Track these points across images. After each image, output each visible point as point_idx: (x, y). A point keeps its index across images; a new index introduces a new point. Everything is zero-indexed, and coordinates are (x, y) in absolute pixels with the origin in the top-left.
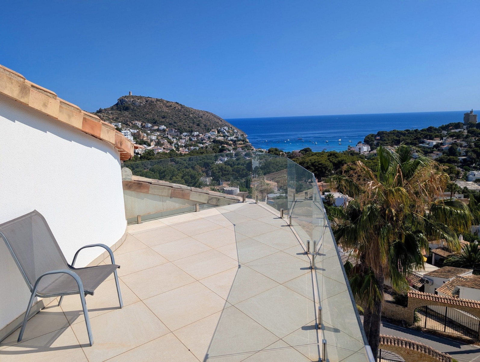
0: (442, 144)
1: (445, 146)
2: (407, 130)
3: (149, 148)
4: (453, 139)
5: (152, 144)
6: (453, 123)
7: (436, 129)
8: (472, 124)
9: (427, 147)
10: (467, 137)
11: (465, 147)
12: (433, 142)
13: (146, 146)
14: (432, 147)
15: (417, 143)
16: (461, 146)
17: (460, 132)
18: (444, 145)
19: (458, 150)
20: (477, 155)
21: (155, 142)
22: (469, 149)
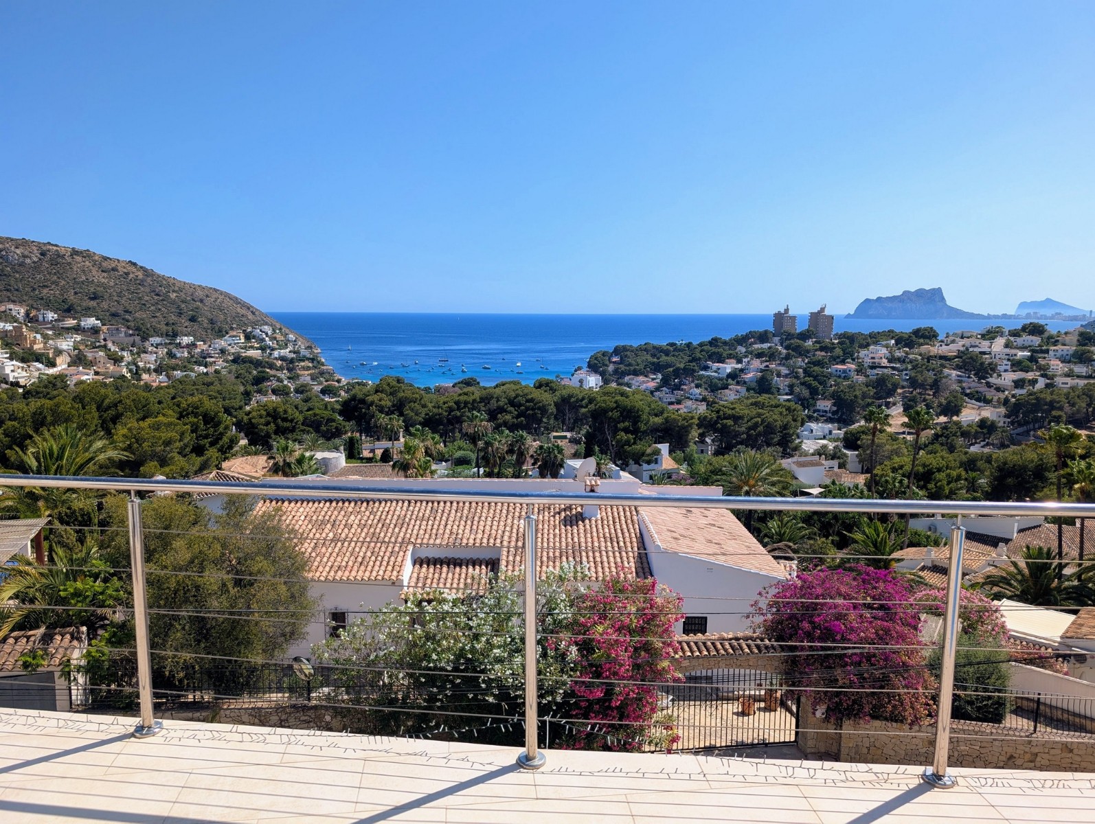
0: (742, 370)
1: (749, 376)
2: (672, 345)
3: (52, 371)
4: (762, 362)
5: (59, 360)
6: (755, 332)
7: (725, 343)
8: (789, 334)
9: (716, 378)
10: (788, 357)
11: (786, 376)
12: (725, 368)
13: (40, 366)
14: (725, 376)
15: (696, 368)
16: (779, 375)
17: (770, 348)
18: (746, 374)
19: (774, 382)
20: (811, 393)
21: (70, 356)
22: (795, 381)
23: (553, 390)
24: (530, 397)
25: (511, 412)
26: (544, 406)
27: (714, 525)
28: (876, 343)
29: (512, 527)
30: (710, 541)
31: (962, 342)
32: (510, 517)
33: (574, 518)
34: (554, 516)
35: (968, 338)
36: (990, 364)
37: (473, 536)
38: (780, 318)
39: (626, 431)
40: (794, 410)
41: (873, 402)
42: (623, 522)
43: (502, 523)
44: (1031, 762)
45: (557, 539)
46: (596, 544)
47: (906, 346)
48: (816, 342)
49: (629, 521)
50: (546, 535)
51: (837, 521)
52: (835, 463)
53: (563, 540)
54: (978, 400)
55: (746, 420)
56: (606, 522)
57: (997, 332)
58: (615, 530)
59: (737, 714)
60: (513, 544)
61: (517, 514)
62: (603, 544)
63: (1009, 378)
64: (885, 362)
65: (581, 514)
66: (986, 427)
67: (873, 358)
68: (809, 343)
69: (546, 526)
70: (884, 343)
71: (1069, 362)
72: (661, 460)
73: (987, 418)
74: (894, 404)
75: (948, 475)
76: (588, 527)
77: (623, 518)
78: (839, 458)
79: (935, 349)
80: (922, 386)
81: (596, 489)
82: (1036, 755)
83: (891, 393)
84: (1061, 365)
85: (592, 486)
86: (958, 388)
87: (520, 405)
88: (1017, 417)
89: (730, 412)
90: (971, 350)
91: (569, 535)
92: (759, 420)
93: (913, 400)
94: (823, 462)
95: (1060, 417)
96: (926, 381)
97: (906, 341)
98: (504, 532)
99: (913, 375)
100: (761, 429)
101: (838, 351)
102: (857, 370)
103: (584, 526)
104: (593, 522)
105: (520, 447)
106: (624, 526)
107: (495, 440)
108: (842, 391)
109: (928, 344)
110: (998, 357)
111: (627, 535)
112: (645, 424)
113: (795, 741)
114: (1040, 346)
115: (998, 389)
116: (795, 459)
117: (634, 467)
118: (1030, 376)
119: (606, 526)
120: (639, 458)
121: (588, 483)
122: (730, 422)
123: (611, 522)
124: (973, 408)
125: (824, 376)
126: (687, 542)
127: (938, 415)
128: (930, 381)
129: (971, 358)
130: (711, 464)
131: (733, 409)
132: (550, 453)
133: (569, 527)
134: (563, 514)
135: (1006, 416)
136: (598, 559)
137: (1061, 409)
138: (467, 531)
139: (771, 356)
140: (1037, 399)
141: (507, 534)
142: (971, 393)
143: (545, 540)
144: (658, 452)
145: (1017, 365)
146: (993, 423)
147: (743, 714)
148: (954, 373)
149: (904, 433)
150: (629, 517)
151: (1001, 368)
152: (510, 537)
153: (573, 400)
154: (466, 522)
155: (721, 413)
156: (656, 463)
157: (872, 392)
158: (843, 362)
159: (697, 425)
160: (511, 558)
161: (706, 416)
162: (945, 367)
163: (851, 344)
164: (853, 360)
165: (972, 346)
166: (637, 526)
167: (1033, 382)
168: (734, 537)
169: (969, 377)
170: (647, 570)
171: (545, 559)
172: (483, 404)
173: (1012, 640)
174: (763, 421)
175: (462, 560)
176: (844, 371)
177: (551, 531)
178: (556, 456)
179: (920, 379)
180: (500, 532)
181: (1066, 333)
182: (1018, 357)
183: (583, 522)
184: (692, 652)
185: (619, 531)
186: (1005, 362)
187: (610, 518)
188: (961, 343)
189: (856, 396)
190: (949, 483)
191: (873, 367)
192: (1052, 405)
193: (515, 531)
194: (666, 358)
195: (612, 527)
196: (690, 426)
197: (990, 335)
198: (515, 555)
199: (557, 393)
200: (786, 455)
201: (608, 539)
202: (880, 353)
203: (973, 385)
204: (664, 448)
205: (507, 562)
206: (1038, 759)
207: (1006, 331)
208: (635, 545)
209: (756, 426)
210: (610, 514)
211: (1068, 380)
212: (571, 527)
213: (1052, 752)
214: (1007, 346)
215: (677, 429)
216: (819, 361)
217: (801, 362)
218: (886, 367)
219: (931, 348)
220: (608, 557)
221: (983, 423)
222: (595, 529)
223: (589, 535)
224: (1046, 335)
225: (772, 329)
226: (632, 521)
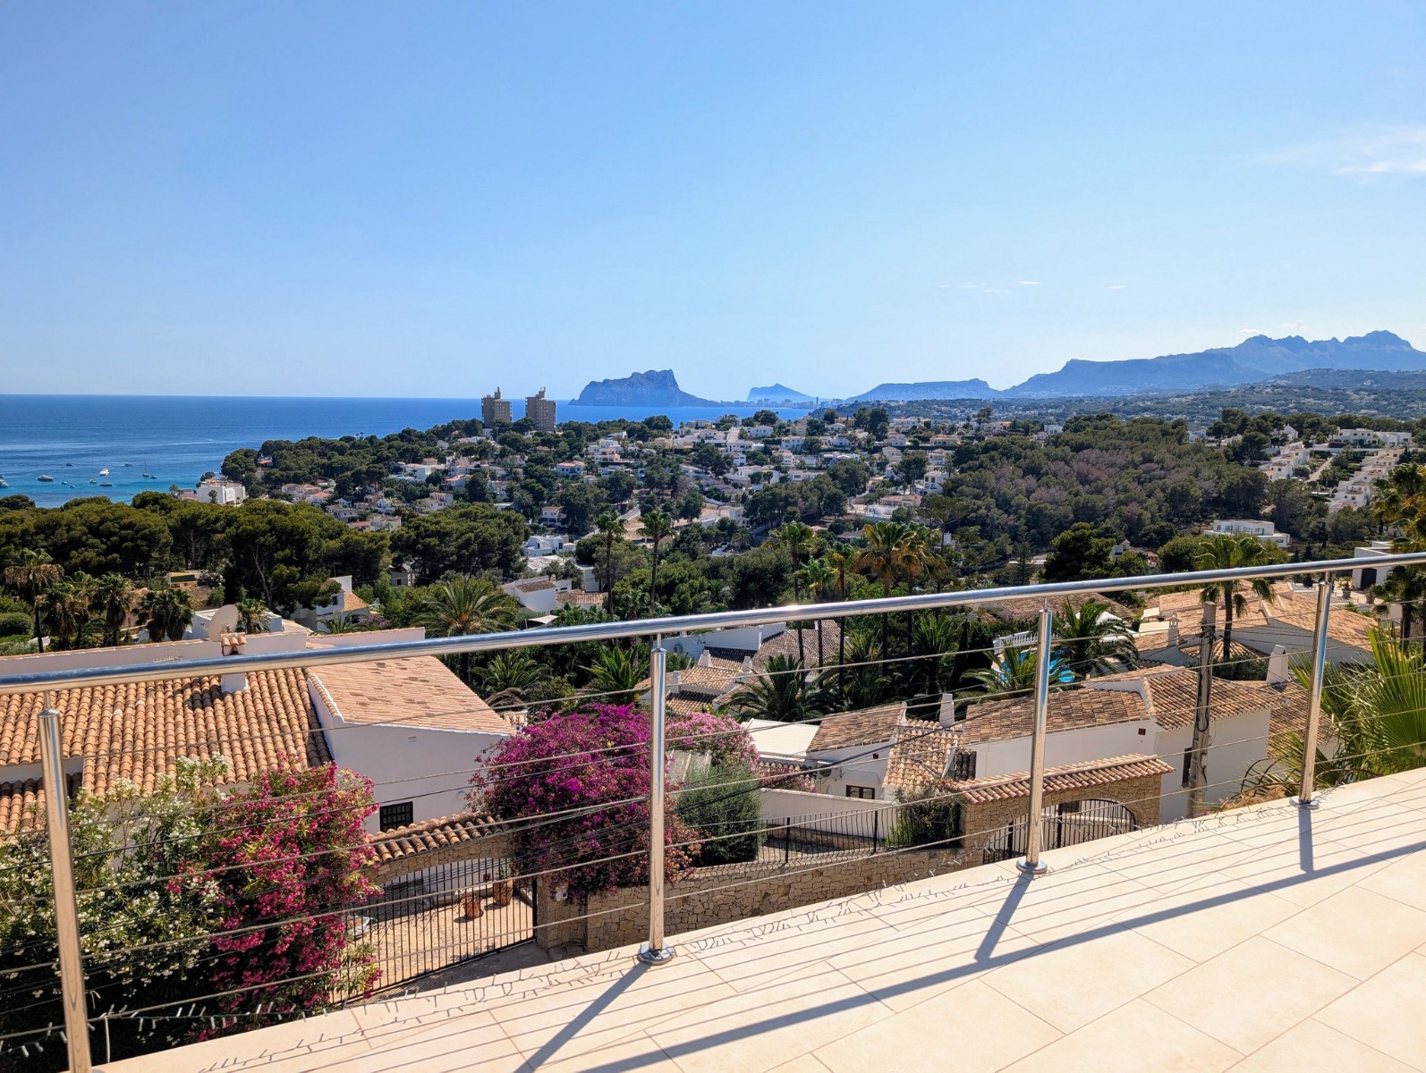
0: (446, 472)
1: (456, 479)
2: (348, 439)
4: (471, 461)
6: (459, 422)
7: (421, 437)
8: (503, 425)
9: (413, 483)
10: (503, 454)
11: (503, 478)
12: (424, 470)
14: (424, 480)
15: (384, 470)
16: (493, 477)
17: (480, 442)
18: (452, 477)
19: (488, 486)
20: (535, 498)
22: (513, 483)
23: (166, 509)
24: (126, 521)
25: (93, 546)
26: (152, 534)
27: (416, 679)
28: (606, 435)
29: (101, 723)
30: (411, 701)
31: (698, 433)
32: (96, 707)
33: (207, 695)
34: (173, 697)
35: (703, 428)
36: (726, 457)
37: (30, 746)
38: (491, 404)
39: (287, 561)
40: (515, 520)
41: (607, 507)
42: (285, 691)
43: (83, 719)
44: (785, 895)
45: (181, 730)
46: (245, 728)
47: (639, 438)
48: (536, 434)
49: (294, 689)
50: (161, 727)
51: (573, 654)
52: (568, 583)
53: (191, 729)
54: (717, 498)
55: (454, 536)
56: (258, 695)
57: (731, 422)
58: (274, 705)
59: (459, 920)
60: (104, 747)
61: (109, 701)
62: (256, 727)
63: (745, 472)
64: (617, 458)
65: (218, 688)
66: (726, 528)
67: (604, 453)
68: (528, 436)
69: (161, 713)
70: (615, 435)
71: (800, 453)
72: (342, 598)
73: (727, 518)
74: (631, 507)
75: (691, 586)
76: (230, 705)
77: (284, 686)
78: (572, 576)
79: (671, 442)
80: (659, 485)
81: (239, 649)
82: (790, 886)
83: (626, 494)
84: (793, 457)
85: (234, 646)
86: (696, 486)
87: (112, 534)
88: (755, 515)
89: (433, 527)
90: (706, 441)
91: (201, 721)
92: (472, 535)
93: (651, 501)
94: (554, 583)
95: (795, 513)
96: (663, 478)
97: (638, 433)
98: (86, 732)
99: (649, 472)
100: (475, 547)
101: (564, 446)
102: (586, 469)
103: (224, 705)
104: (239, 698)
105: (113, 598)
106: (287, 697)
107: (67, 591)
108: (571, 494)
109: (662, 436)
110: (733, 449)
111: (292, 708)
112: (315, 551)
113: (534, 937)
114: (772, 436)
115: (736, 486)
116: (519, 582)
117: (302, 612)
118: (765, 469)
119: (259, 701)
120: (310, 599)
121: (227, 642)
122: (434, 541)
123: (267, 694)
124: (712, 508)
125: (549, 477)
126: (379, 706)
127: (677, 518)
128: (667, 479)
129: (707, 451)
130: (411, 598)
131: (437, 523)
132: (165, 603)
133: (199, 710)
134: (189, 692)
135: (745, 515)
136: (249, 749)
137: (795, 504)
138: (19, 738)
139: (483, 452)
140: (773, 494)
141: (93, 733)
142: (709, 491)
143: (161, 733)
144: (336, 588)
145: (752, 458)
146: (733, 523)
147: (467, 918)
148: (691, 469)
149: (643, 541)
150: (294, 685)
151: (737, 462)
152: (98, 738)
153: (200, 522)
154: (15, 724)
155: (422, 529)
156: (335, 601)
157: (605, 494)
158: (570, 459)
159: (390, 548)
160: (102, 769)
161: (402, 535)
162: (682, 462)
163: (577, 437)
164: (582, 456)
165: (707, 438)
166: (306, 694)
167: (768, 476)
168: (442, 691)
169: (707, 473)
170: (324, 753)
171: (161, 762)
172: (42, 536)
173: (761, 764)
174: (477, 537)
175: (12, 785)
176: (573, 470)
177: (170, 719)
178: (176, 608)
179: (656, 476)
180: (80, 732)
181: (796, 422)
182: (752, 450)
183: (222, 698)
184: (392, 852)
185: (279, 705)
186: (741, 455)
187: (265, 689)
188: (696, 435)
189: (587, 500)
190: (692, 596)
191: (605, 464)
192: (787, 501)
193: (106, 727)
194: (341, 458)
195: (268, 700)
196: (381, 548)
197: (724, 425)
198: (109, 764)
199: (175, 514)
200: (509, 577)
201: (264, 719)
202: (610, 447)
203: (711, 481)
204: (345, 582)
205: (96, 776)
206: (792, 890)
207: (739, 419)
208: (305, 720)
209: (468, 543)
210: (264, 683)
211: (800, 472)
212: (203, 708)
213: (804, 879)
214: (741, 437)
215: (362, 554)
216: (542, 458)
217: (519, 460)
218: (619, 464)
219: (666, 441)
220: (264, 744)
221: (723, 524)
222: (241, 708)
223: (232, 717)
224: (777, 424)
225: (480, 418)
226: (299, 688)
